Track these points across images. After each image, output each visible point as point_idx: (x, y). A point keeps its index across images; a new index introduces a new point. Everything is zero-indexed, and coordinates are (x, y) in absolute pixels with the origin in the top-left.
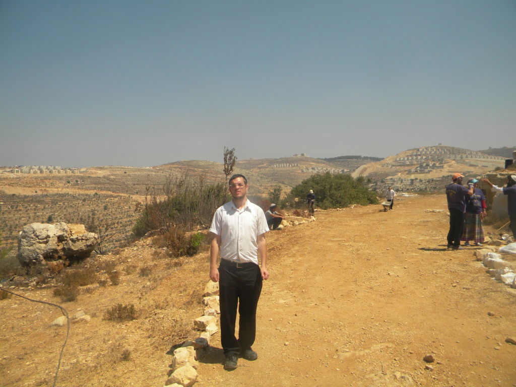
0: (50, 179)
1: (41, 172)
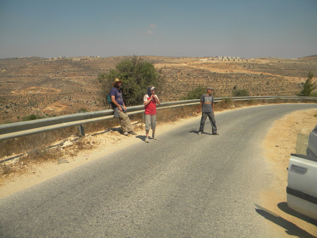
0: (234, 65)
1: (229, 60)
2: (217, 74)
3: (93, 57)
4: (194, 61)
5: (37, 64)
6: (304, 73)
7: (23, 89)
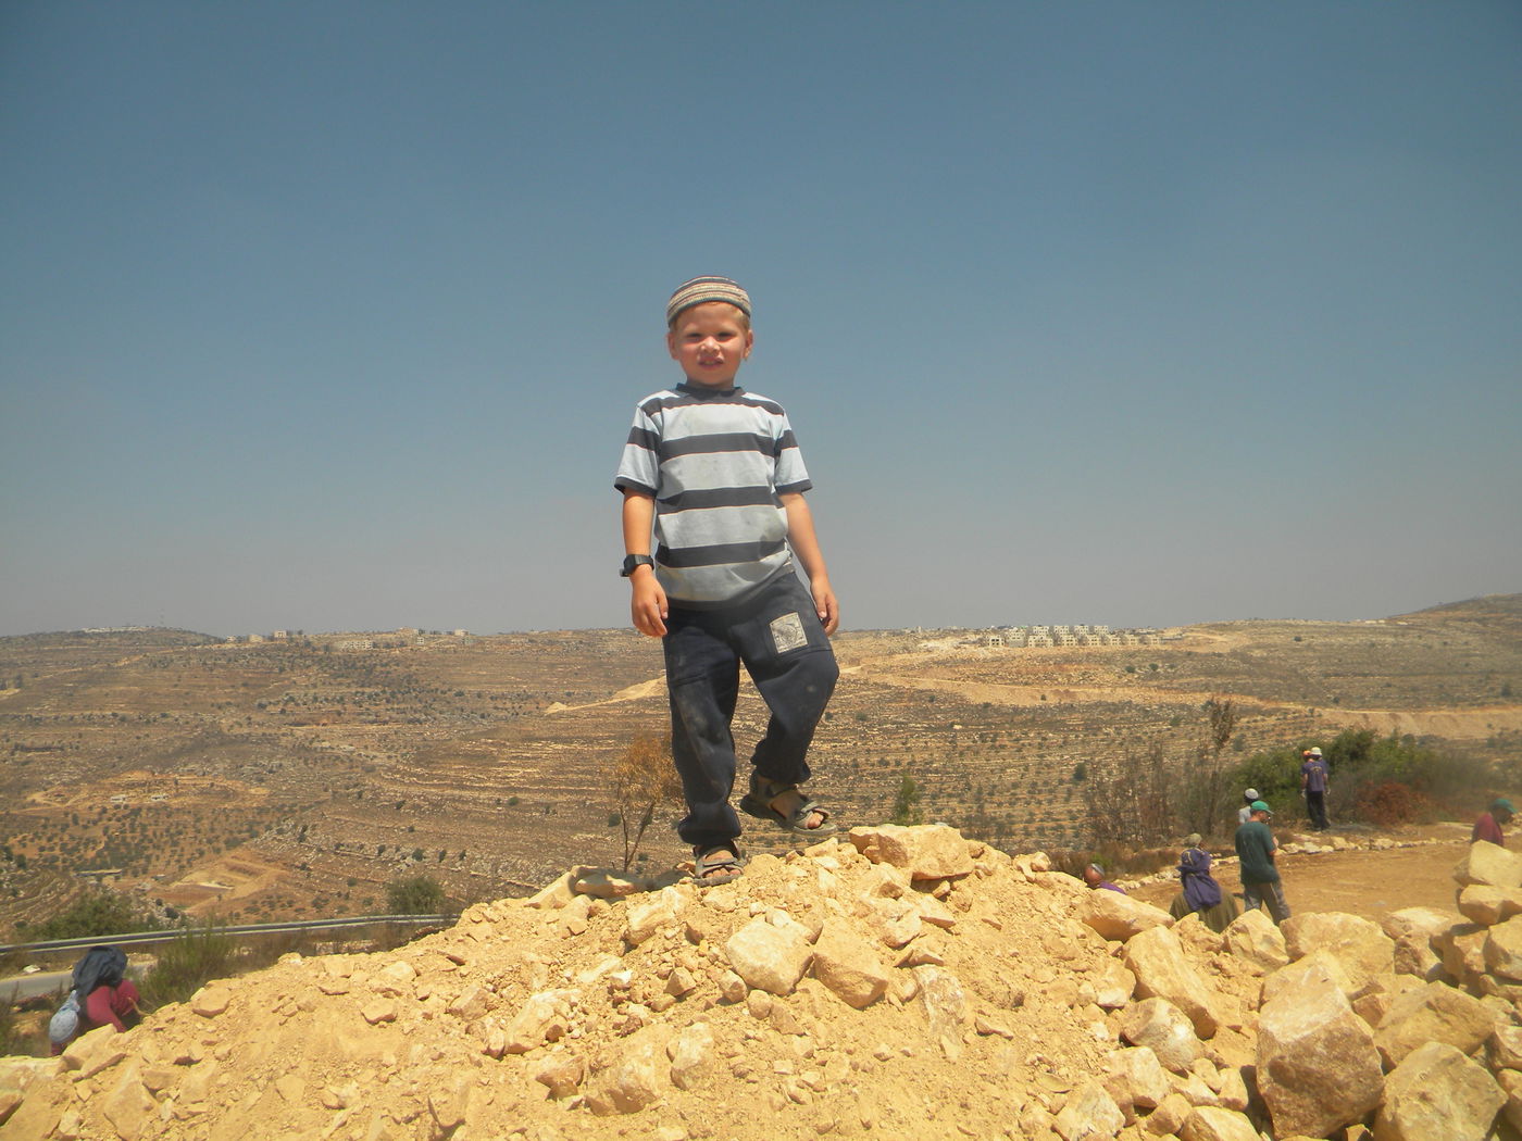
0: (1080, 663)
1: (1057, 641)
2: (999, 710)
3: (435, 633)
4: (891, 653)
5: (165, 663)
6: (1414, 689)
7: (89, 782)
